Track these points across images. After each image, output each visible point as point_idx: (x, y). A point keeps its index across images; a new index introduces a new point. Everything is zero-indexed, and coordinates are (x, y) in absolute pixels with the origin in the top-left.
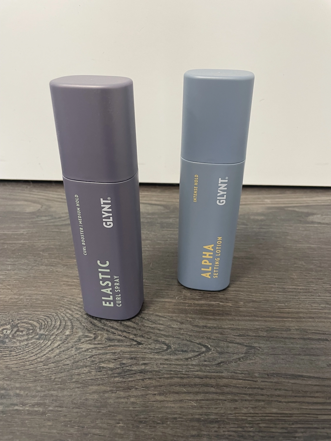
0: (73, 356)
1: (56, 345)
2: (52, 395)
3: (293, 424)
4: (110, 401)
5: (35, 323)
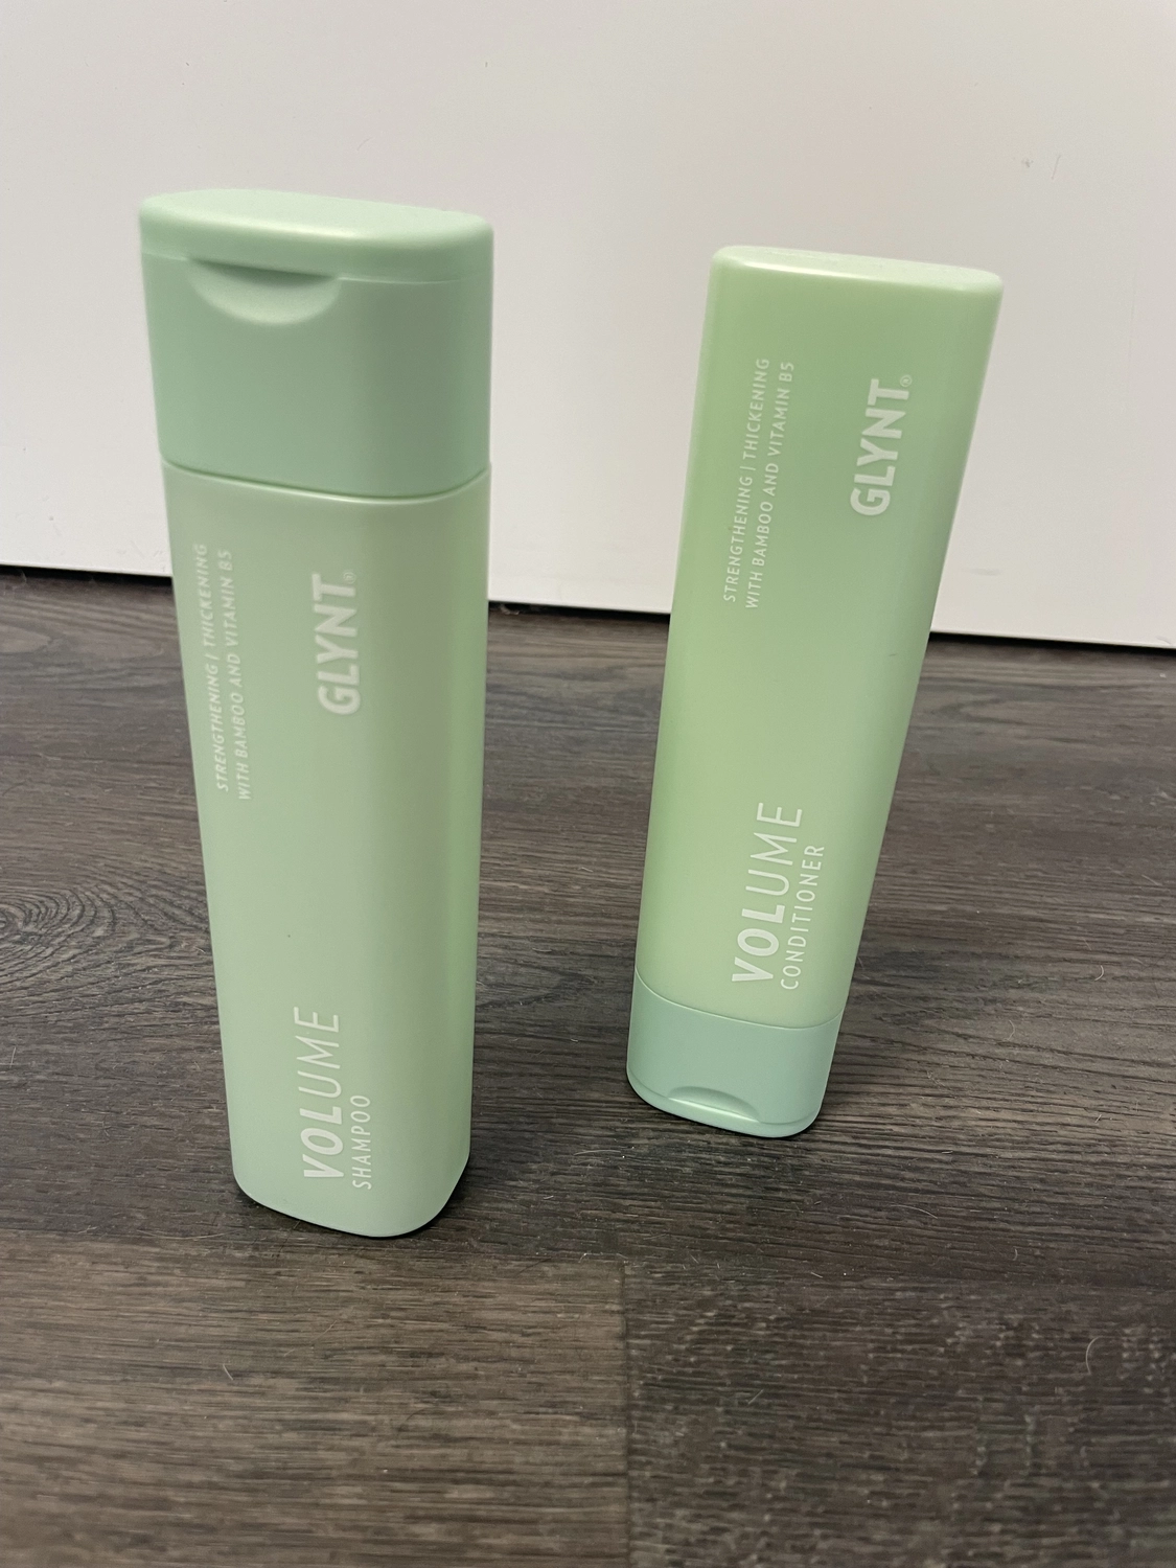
2: (46, 1053)
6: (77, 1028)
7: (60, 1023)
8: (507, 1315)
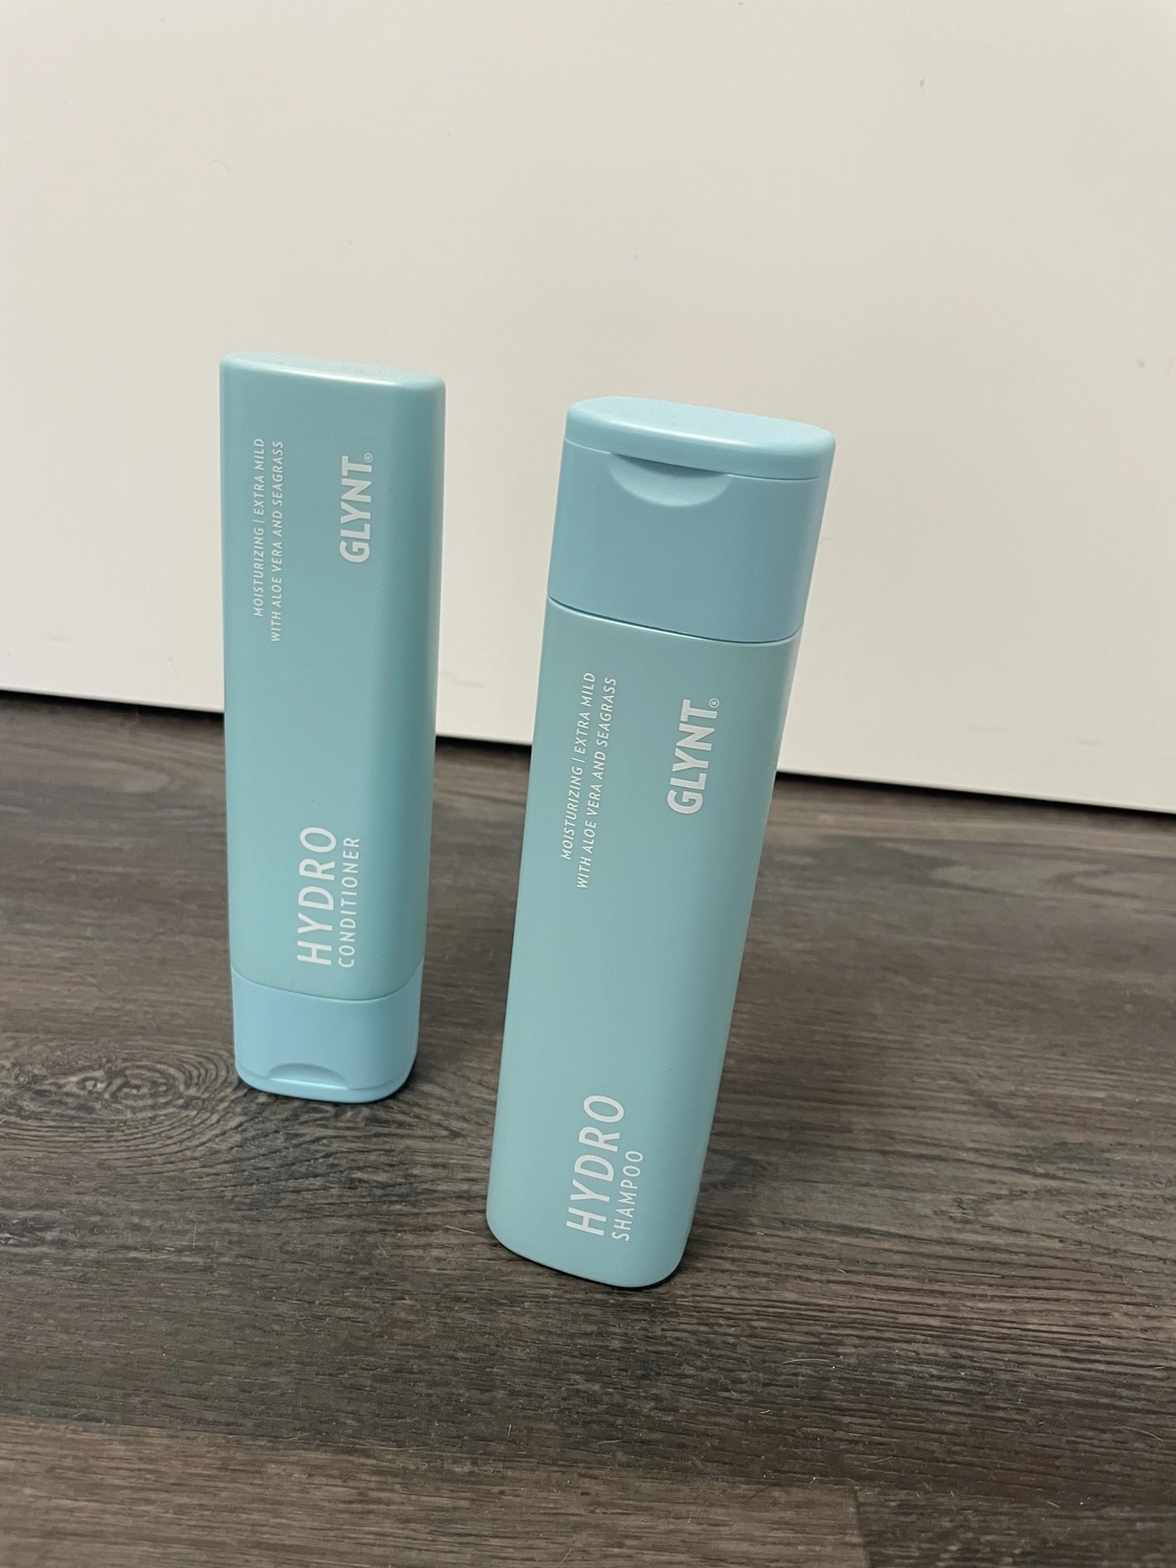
0: (279, 1151)
1: (233, 1124)
2: (227, 1232)
3: (833, 1327)
4: (378, 1252)
5: (172, 1071)
6: (254, 1205)
7: (237, 1199)
8: (745, 1547)
